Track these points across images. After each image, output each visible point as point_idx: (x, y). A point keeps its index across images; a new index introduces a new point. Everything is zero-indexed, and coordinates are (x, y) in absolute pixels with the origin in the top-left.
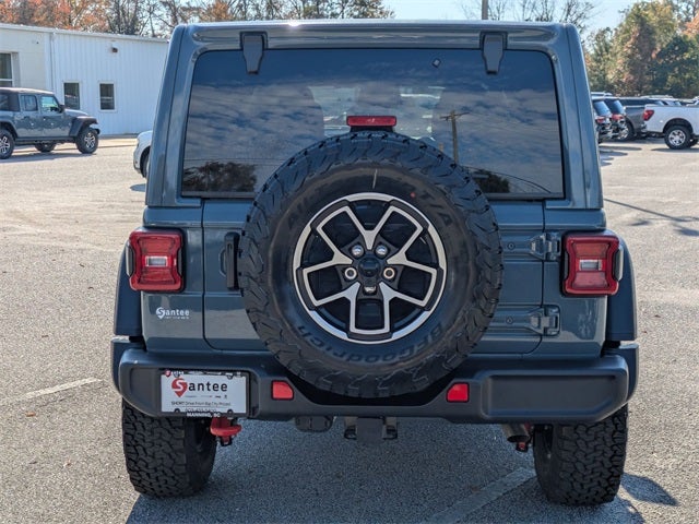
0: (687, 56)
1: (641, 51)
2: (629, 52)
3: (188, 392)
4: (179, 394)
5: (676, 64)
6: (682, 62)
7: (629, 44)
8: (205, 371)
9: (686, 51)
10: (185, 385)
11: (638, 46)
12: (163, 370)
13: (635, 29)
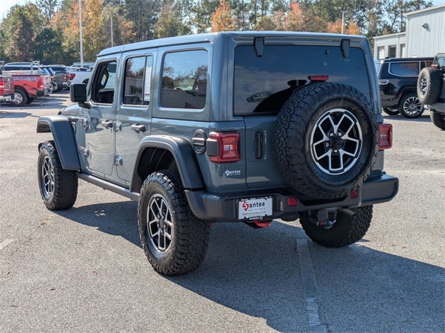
0: (53, 40)
1: (25, 37)
2: (17, 37)
3: (249, 208)
4: (246, 210)
5: (47, 45)
6: (51, 44)
7: (17, 32)
8: (257, 198)
9: (53, 38)
10: (248, 205)
11: (23, 33)
12: (240, 200)
13: (19, 22)
